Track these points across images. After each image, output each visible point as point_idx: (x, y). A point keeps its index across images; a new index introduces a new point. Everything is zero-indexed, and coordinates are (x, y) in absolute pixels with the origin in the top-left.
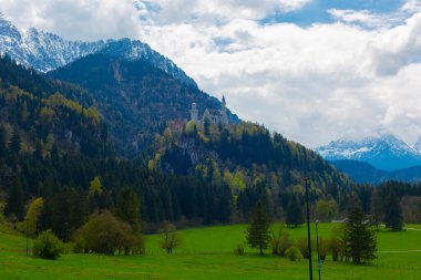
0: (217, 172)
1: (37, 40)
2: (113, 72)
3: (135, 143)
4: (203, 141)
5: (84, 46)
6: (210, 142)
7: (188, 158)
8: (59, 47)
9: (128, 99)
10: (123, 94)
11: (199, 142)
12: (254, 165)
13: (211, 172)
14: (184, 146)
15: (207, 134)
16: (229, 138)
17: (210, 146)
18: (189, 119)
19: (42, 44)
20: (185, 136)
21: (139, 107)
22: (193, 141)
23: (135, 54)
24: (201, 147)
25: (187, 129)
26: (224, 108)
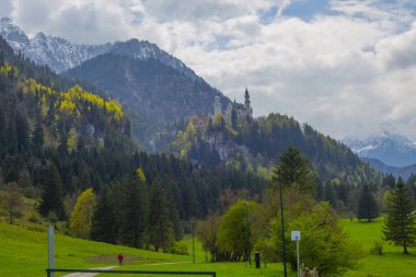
0: (250, 167)
2: (123, 72)
3: (152, 142)
4: (232, 135)
5: (91, 49)
6: (240, 135)
7: (215, 153)
8: (67, 50)
9: (140, 100)
10: (135, 94)
11: (227, 136)
13: (244, 167)
14: (211, 141)
15: (234, 127)
16: (259, 131)
17: (239, 140)
18: (213, 114)
19: (50, 48)
20: (212, 130)
22: (221, 136)
23: (143, 54)
24: (230, 140)
25: (214, 122)
26: (248, 102)
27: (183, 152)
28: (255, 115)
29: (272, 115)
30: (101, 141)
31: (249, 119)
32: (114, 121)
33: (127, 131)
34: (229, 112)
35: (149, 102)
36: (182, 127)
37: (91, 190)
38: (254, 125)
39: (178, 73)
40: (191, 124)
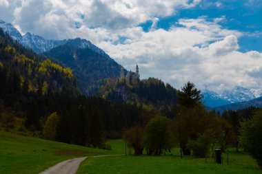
0: (138, 105)
1: (31, 39)
2: (72, 55)
4: (129, 88)
5: (56, 42)
6: (133, 88)
7: (121, 97)
8: (42, 43)
9: (81, 69)
10: (78, 66)
11: (127, 89)
12: (158, 101)
13: (136, 104)
14: (119, 91)
15: (131, 84)
16: (143, 86)
17: (133, 90)
19: (34, 41)
20: (119, 85)
21: (87, 73)
22: (124, 88)
23: (83, 46)
24: (129, 91)
25: (120, 81)
26: (137, 71)
27: (104, 96)
28: (141, 78)
29: (150, 78)
30: (61, 89)
31: (138, 80)
32: (67, 79)
33: (75, 84)
34: (128, 76)
35: (85, 71)
36: (103, 84)
37: (56, 113)
38: (141, 83)
39: (101, 56)
40: (108, 82)
